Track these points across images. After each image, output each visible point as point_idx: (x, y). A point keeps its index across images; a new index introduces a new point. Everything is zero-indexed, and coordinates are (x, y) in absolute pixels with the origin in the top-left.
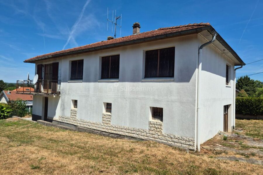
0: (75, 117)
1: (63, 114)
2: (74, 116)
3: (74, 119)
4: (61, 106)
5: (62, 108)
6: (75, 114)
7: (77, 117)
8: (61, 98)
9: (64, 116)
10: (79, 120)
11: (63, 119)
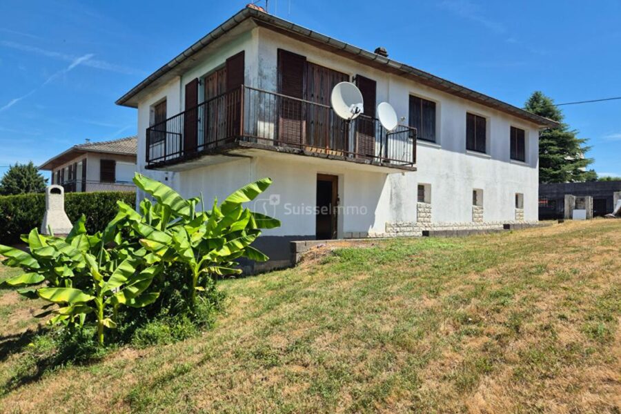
0: (428, 219)
1: (398, 216)
2: (426, 219)
3: (426, 224)
4: (391, 199)
5: (394, 204)
6: (428, 214)
7: (432, 219)
8: (390, 179)
9: (401, 223)
10: (436, 224)
11: (398, 229)
